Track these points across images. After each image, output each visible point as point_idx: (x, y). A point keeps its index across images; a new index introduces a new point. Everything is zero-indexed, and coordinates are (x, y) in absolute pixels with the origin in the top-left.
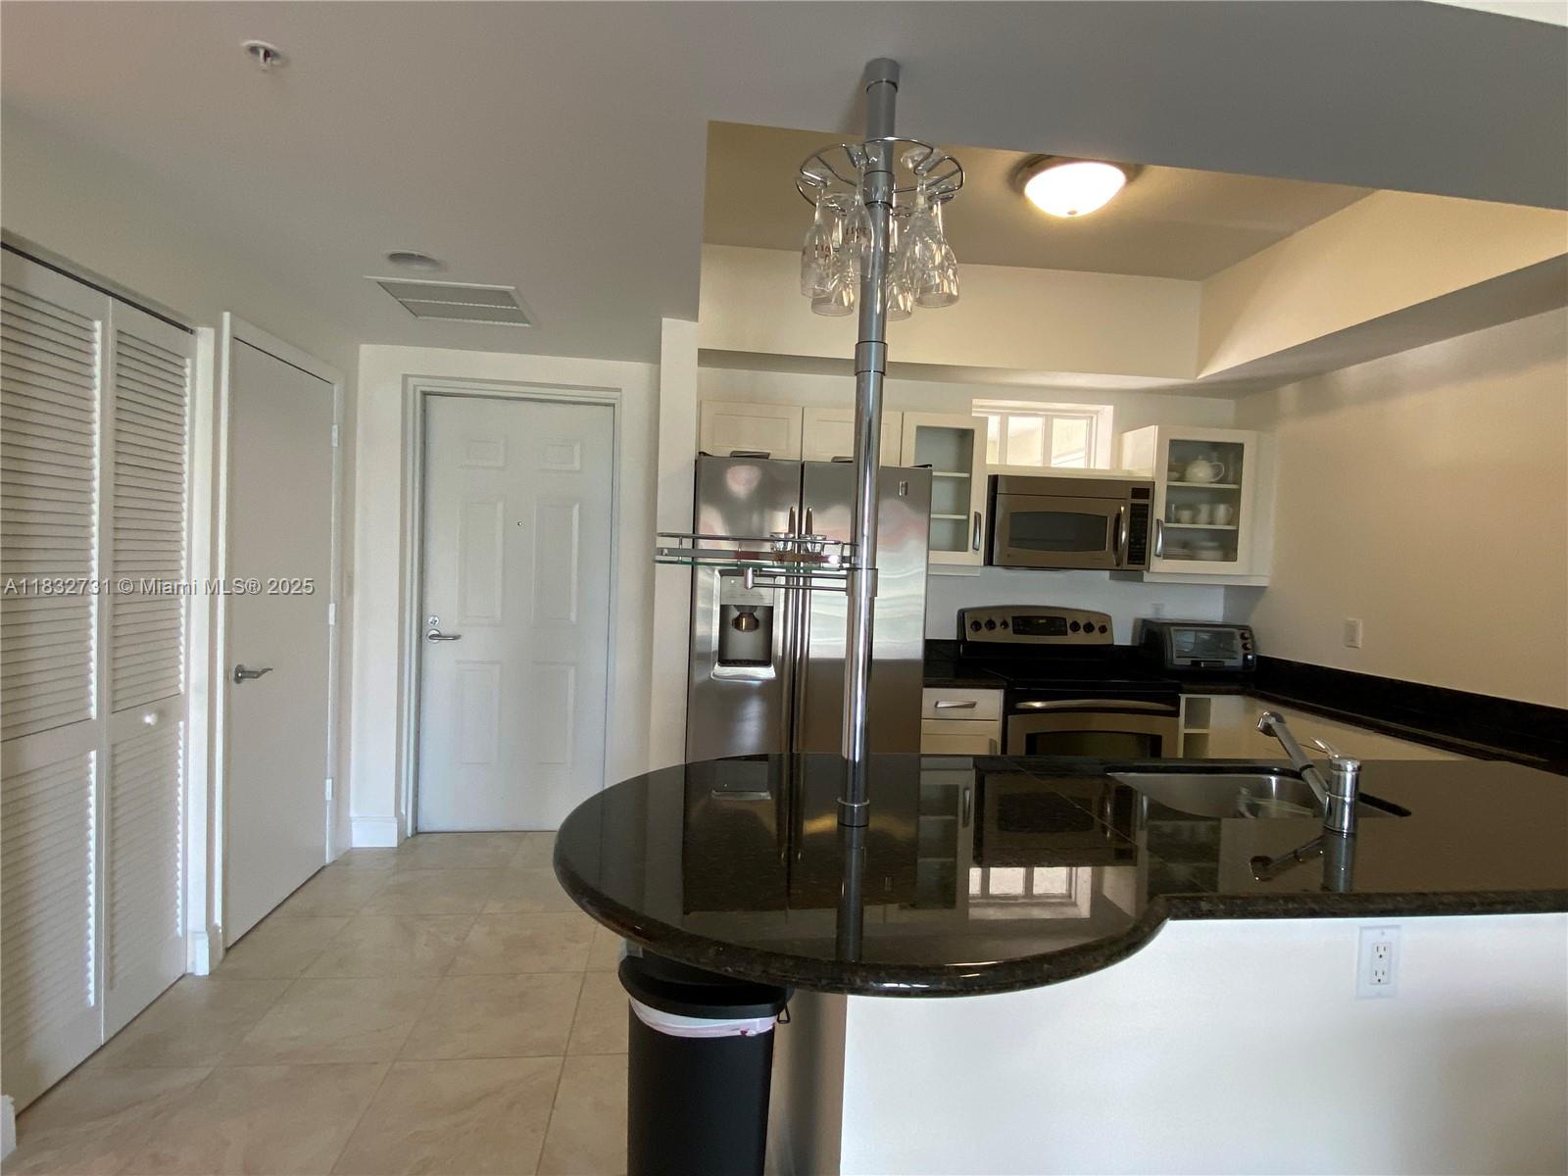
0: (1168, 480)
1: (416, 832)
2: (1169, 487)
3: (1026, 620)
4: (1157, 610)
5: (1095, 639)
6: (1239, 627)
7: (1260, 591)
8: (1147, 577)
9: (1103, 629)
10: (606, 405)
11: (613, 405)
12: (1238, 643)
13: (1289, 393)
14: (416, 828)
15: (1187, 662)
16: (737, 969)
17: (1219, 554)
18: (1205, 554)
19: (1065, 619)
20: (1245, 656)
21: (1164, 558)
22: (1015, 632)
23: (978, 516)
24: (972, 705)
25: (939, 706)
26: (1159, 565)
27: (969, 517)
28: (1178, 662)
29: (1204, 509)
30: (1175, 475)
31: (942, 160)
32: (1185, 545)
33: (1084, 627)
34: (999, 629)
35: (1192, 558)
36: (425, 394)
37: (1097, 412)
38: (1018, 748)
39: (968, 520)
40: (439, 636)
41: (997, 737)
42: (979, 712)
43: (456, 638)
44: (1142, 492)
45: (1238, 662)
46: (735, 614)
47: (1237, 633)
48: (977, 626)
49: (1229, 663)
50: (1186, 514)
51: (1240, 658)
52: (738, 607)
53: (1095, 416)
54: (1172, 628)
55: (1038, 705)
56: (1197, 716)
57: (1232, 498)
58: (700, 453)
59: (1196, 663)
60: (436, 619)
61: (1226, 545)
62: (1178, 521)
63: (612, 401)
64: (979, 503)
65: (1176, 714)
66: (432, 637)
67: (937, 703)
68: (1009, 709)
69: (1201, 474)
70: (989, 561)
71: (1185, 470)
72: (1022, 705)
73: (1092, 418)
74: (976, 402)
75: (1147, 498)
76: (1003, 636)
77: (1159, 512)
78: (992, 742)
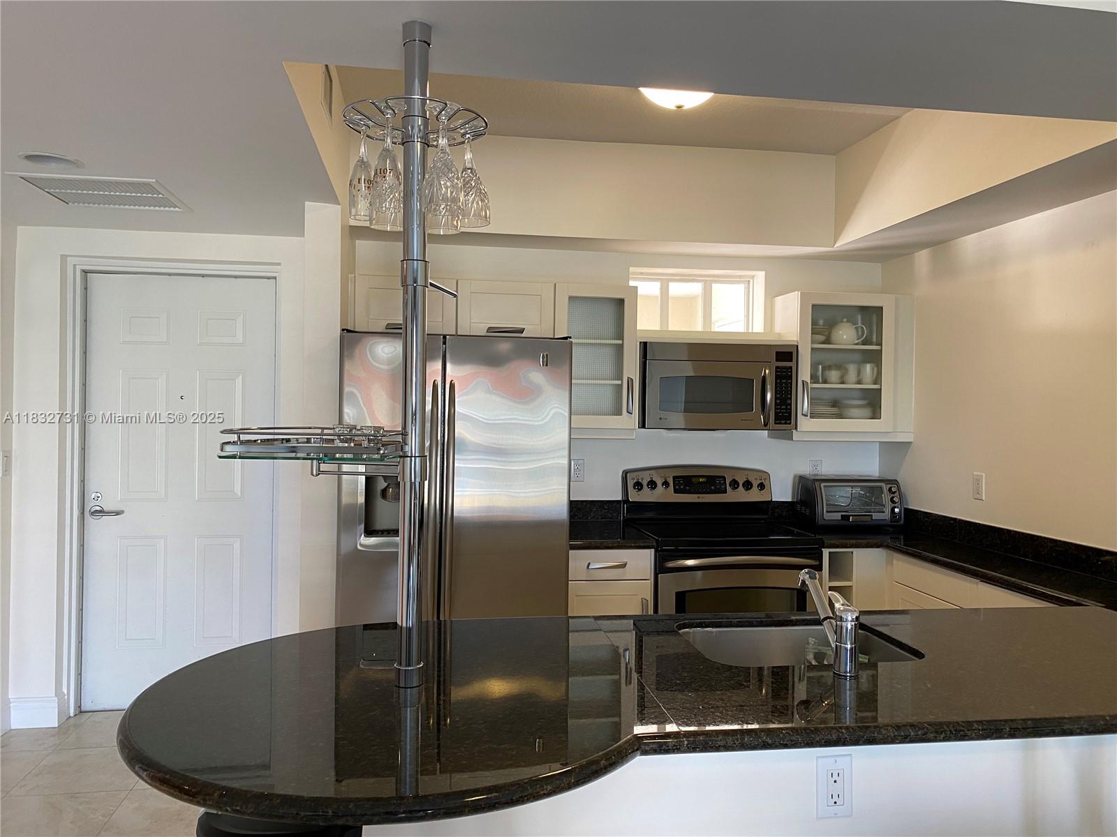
0: (812, 342)
1: (80, 711)
2: (812, 349)
3: (687, 479)
4: (815, 466)
5: (754, 496)
6: (887, 481)
7: (906, 446)
8: (796, 436)
9: (762, 486)
10: (269, 278)
11: (275, 278)
12: (886, 497)
13: (922, 258)
14: (80, 707)
15: (838, 516)
16: (234, 808)
17: (867, 412)
18: (854, 412)
19: (724, 478)
20: (893, 510)
21: (811, 417)
22: (676, 491)
23: (630, 381)
24: (624, 566)
25: (590, 568)
26: (806, 424)
27: (622, 382)
28: (828, 516)
29: (852, 369)
30: (822, 338)
31: (459, 110)
32: (835, 403)
33: (743, 485)
34: (660, 488)
35: (840, 416)
36: (85, 272)
37: (753, 277)
38: (668, 606)
39: (622, 385)
40: (102, 512)
41: (649, 596)
42: (629, 572)
43: (118, 513)
44: (786, 355)
45: (886, 515)
46: (382, 484)
47: (885, 487)
48: (638, 486)
49: (876, 516)
50: (834, 375)
51: (888, 510)
52: (385, 478)
53: (751, 281)
54: (822, 485)
55: (690, 562)
56: (840, 569)
57: (875, 358)
58: (343, 330)
59: (845, 518)
60: (99, 495)
61: (872, 403)
62: (825, 382)
63: (274, 275)
64: (632, 369)
65: (819, 568)
66: (93, 513)
67: (589, 564)
68: (660, 568)
69: (846, 335)
70: (643, 425)
71: (830, 333)
72: (671, 564)
73: (749, 281)
74: (632, 269)
75: (791, 360)
76: (662, 495)
77: (804, 373)
78: (644, 603)
